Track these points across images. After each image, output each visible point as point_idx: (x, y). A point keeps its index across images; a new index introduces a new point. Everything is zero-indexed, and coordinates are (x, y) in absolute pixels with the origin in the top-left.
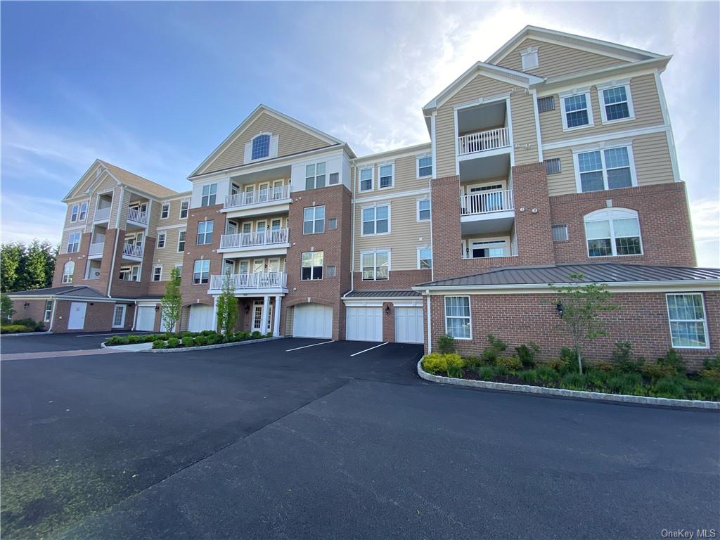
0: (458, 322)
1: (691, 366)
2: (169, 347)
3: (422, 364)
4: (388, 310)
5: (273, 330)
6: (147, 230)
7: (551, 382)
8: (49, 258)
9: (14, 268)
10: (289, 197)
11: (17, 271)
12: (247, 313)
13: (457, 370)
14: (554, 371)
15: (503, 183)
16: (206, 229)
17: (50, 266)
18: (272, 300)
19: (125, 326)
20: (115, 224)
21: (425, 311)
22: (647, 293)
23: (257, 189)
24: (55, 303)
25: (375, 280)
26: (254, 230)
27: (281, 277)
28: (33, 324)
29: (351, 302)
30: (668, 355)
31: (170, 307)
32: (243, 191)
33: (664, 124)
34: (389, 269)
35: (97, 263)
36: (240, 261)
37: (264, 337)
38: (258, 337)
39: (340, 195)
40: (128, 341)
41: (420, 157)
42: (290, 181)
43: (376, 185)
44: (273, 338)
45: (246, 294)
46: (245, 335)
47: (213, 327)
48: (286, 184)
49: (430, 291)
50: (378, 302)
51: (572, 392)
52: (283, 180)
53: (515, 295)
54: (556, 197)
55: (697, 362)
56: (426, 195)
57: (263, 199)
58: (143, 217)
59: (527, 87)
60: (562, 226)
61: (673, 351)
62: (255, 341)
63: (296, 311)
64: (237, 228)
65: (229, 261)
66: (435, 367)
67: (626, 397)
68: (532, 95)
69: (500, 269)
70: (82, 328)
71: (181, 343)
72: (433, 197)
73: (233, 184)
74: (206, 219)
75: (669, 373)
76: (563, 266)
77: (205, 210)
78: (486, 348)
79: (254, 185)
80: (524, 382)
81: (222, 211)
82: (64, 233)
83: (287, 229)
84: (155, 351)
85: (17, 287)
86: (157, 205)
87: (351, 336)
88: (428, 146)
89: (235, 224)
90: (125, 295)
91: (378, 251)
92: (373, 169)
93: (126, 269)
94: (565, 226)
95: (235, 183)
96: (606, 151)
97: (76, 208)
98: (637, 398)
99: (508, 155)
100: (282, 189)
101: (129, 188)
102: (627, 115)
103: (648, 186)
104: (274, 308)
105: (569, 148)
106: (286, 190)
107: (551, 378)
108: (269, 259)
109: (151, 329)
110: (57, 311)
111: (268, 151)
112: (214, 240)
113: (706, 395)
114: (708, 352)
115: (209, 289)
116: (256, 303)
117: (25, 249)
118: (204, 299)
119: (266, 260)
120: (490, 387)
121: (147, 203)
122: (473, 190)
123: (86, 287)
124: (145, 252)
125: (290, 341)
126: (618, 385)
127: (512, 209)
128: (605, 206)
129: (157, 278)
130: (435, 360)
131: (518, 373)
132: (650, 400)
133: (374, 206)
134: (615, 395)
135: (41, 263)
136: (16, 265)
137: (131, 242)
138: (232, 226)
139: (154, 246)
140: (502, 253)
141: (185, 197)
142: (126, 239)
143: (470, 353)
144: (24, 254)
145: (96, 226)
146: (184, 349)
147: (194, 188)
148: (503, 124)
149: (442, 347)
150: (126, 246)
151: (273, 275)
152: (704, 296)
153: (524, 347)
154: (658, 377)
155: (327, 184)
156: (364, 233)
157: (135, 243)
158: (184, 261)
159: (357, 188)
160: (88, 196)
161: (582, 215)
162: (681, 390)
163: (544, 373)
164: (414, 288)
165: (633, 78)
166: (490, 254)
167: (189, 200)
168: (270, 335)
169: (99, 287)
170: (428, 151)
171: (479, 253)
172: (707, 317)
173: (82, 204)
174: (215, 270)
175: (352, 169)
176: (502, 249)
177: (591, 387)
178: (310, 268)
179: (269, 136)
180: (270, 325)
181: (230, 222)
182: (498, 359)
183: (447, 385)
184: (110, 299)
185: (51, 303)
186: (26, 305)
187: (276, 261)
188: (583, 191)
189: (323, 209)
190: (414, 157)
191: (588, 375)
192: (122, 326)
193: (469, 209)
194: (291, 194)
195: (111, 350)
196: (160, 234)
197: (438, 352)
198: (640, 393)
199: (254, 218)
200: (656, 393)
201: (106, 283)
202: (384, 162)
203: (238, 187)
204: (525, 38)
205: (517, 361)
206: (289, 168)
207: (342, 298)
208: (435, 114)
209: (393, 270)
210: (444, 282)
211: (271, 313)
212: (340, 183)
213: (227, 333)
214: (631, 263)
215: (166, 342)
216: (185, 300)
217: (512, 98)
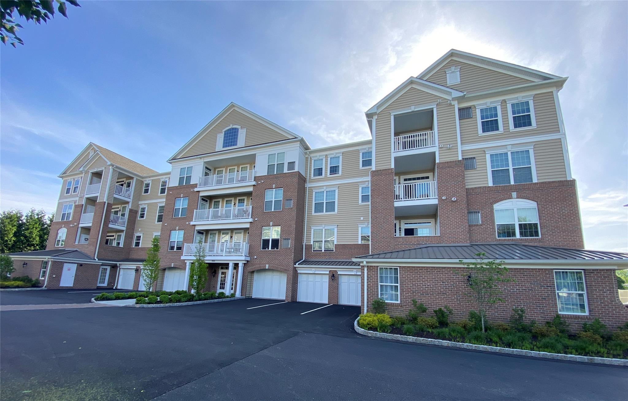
0: (389, 288)
1: (574, 328)
2: (149, 303)
3: (358, 321)
4: (334, 277)
5: (235, 291)
6: (130, 204)
7: (459, 338)
8: (43, 225)
9: (13, 232)
10: (253, 180)
11: (15, 235)
12: (214, 276)
13: (386, 327)
14: (462, 329)
15: (430, 175)
16: (181, 204)
17: (44, 232)
18: (236, 266)
19: (108, 284)
20: (104, 198)
21: (363, 279)
22: (539, 269)
23: (226, 172)
24: (50, 263)
25: (323, 251)
26: (222, 207)
27: (244, 247)
28: (30, 280)
29: (302, 269)
30: (554, 319)
31: (150, 269)
32: (214, 173)
33: (560, 132)
34: (335, 243)
35: (87, 230)
36: (210, 232)
37: (228, 297)
38: (223, 296)
39: (295, 180)
40: (114, 297)
41: (363, 151)
42: (254, 167)
43: (326, 173)
44: (236, 298)
45: (214, 260)
46: (212, 295)
47: (184, 287)
48: (251, 169)
49: (367, 262)
50: (325, 270)
51: (474, 346)
52: (248, 166)
53: (434, 267)
54: (472, 188)
55: (578, 326)
56: (367, 183)
57: (231, 181)
58: (128, 193)
59: (451, 99)
60: (476, 212)
61: (558, 316)
62: (220, 300)
63: (256, 276)
64: (208, 204)
65: (200, 232)
66: (368, 324)
67: (516, 351)
68: (454, 105)
69: (425, 246)
70: (72, 285)
71: (159, 300)
72: (372, 185)
73: (206, 168)
74: (182, 195)
75: (553, 334)
76: (476, 245)
77: (181, 188)
78: (411, 310)
79: (224, 169)
80: (438, 337)
81: (196, 190)
82: (59, 203)
83: (251, 207)
84: (138, 306)
85: (14, 248)
86: (140, 182)
87: (302, 298)
88: (370, 142)
89: (207, 201)
90: (110, 258)
91: (326, 228)
92: (324, 160)
93: (111, 236)
94: (479, 212)
95: (208, 166)
96: (512, 153)
97: (70, 183)
98: (524, 352)
99: (434, 154)
100: (247, 173)
101: (117, 167)
102: (530, 124)
103: (545, 183)
104: (237, 272)
105: (483, 150)
106: (250, 174)
107: (459, 335)
108: (235, 231)
109: (131, 288)
110: (51, 270)
111: (237, 142)
112: (188, 213)
113: (579, 351)
114: (587, 318)
115: (182, 255)
116: (222, 268)
117: (22, 216)
118: (178, 264)
119: (232, 232)
120: (410, 340)
121: (131, 181)
122: (405, 180)
123: (77, 251)
124: (128, 222)
125: (249, 301)
126: (510, 341)
127: (437, 197)
128: (510, 197)
129: (137, 244)
130: (370, 319)
131: (434, 331)
132: (534, 353)
133: (324, 189)
134: (507, 349)
135: (36, 228)
136: (15, 229)
137: (116, 213)
138: (204, 202)
139: (136, 217)
140: (428, 233)
141: (164, 177)
142: (112, 210)
143: (397, 314)
144: (21, 220)
145: (87, 199)
146: (162, 305)
147: (172, 170)
148: (431, 128)
149: (375, 308)
150: (112, 216)
151: (237, 244)
152: (585, 273)
153: (440, 310)
154: (543, 335)
155: (286, 171)
156: (315, 212)
157: (119, 214)
158: (162, 230)
159: (310, 174)
160: (81, 173)
161: (492, 204)
162: (560, 346)
163: (454, 331)
164: (354, 260)
165: (536, 95)
166: (419, 233)
167: (167, 180)
168: (233, 295)
169: (88, 250)
170: (369, 146)
171: (409, 232)
172: (587, 290)
173: (76, 179)
174: (188, 239)
175: (307, 158)
176: (428, 229)
177: (490, 342)
178: (269, 240)
179: (238, 129)
180: (234, 287)
181: (202, 199)
182: (419, 319)
183: (377, 339)
184: (97, 261)
185: (46, 263)
186: (24, 264)
187: (240, 233)
188: (493, 185)
189: (281, 192)
190: (358, 151)
191: (488, 333)
192: (105, 285)
193: (402, 196)
194: (255, 177)
195: (100, 304)
196: (141, 207)
197: (372, 312)
198: (527, 348)
199: (223, 196)
200: (539, 349)
201: (94, 249)
202: (333, 154)
203: (210, 170)
204: (450, 59)
205: (434, 320)
206: (254, 156)
207: (295, 266)
208: (375, 117)
209: (339, 243)
210: (378, 255)
211: (234, 277)
212: (296, 170)
213: (197, 293)
214: (531, 244)
215: (147, 299)
216: (162, 264)
217: (438, 107)
